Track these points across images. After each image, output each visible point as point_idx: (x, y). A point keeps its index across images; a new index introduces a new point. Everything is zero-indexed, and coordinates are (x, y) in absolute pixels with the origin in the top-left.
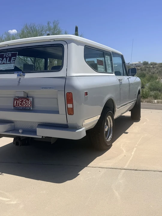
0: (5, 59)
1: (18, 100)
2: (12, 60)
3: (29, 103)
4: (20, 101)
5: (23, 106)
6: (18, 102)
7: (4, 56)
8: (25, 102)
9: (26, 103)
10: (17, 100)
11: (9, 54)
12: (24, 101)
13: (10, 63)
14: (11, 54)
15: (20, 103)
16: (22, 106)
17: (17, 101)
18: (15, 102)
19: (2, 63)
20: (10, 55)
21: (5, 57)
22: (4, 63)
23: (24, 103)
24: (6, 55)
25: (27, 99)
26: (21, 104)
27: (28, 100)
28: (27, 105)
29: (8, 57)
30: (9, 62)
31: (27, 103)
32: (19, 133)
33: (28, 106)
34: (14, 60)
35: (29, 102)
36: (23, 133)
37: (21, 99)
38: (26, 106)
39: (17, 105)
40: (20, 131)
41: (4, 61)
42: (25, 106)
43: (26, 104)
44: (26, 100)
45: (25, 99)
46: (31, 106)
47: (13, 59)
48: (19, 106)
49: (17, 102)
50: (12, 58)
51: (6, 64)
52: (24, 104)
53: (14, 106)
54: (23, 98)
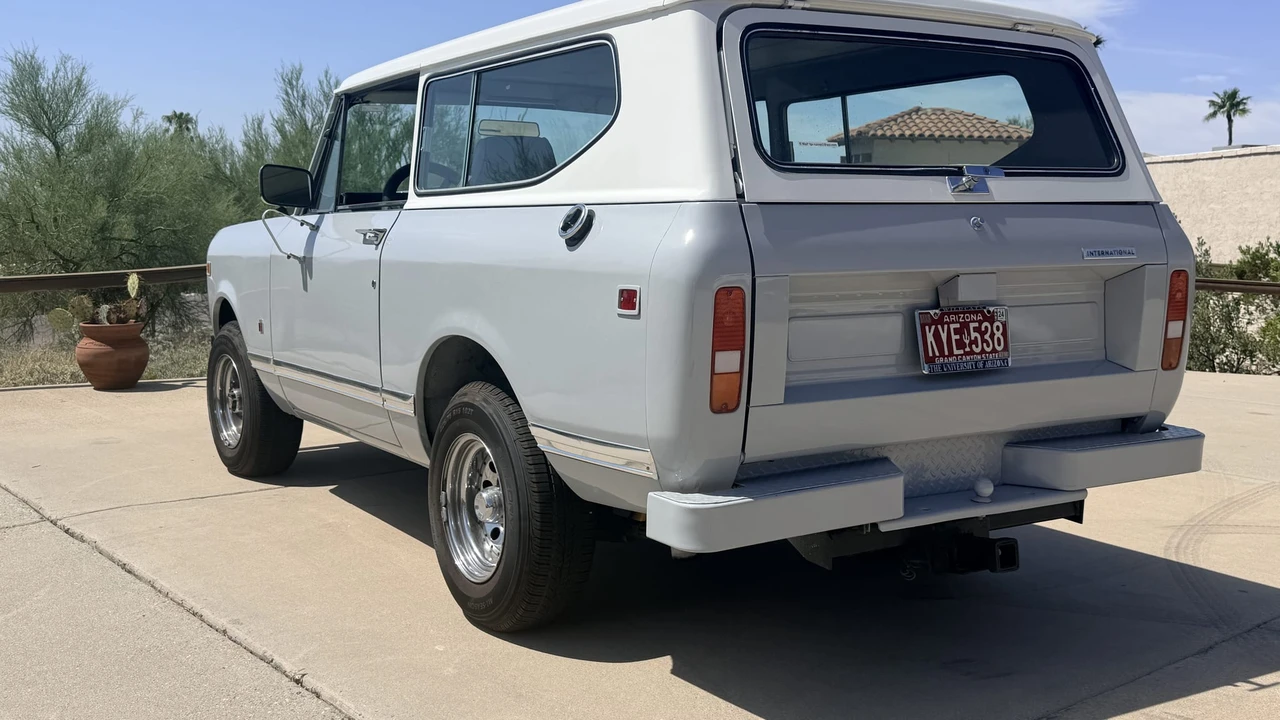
1: (940, 321)
3: (998, 334)
4: (952, 326)
5: (972, 353)
6: (944, 337)
8: (975, 329)
9: (982, 334)
10: (935, 322)
12: (972, 325)
15: (955, 337)
16: (966, 354)
17: (936, 330)
18: (930, 338)
23: (974, 335)
25: (983, 314)
26: (960, 344)
27: (992, 320)
28: (988, 346)
31: (987, 337)
32: (974, 498)
33: (994, 350)
35: (998, 329)
36: (994, 499)
37: (953, 318)
38: (983, 350)
39: (942, 353)
40: (987, 489)
42: (981, 353)
43: (984, 341)
44: (980, 322)
45: (976, 313)
46: (1006, 348)
48: (951, 353)
49: (937, 336)
52: (975, 342)
53: (930, 360)
54: (964, 313)
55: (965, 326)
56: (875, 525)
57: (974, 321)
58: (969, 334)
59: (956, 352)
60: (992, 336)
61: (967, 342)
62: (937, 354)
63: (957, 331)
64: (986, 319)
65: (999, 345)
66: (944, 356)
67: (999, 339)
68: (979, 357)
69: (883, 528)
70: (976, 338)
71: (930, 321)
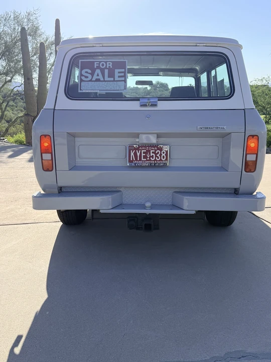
0: (98, 71)
1: (138, 149)
2: (117, 75)
3: (163, 155)
4: (142, 151)
5: (150, 160)
6: (138, 154)
7: (96, 65)
8: (153, 153)
9: (156, 154)
10: (135, 149)
11: (106, 62)
12: (151, 151)
13: (114, 81)
14: (111, 63)
15: (143, 155)
16: (147, 160)
17: (135, 152)
18: (132, 154)
19: (94, 79)
20: (111, 65)
21: (98, 67)
22: (98, 80)
24: (99, 64)
25: (157, 147)
26: (145, 157)
27: (161, 150)
28: (158, 158)
29: (106, 68)
30: (112, 79)
31: (158, 155)
32: (144, 207)
33: (161, 160)
34: (123, 74)
35: (164, 153)
36: (152, 207)
37: (144, 148)
38: (155, 159)
39: (136, 159)
40: (148, 205)
41: (98, 75)
42: (154, 161)
43: (156, 156)
44: (156, 150)
45: (154, 147)
46: (167, 159)
47: (119, 72)
48: (140, 160)
49: (135, 154)
50: (117, 71)
51: (104, 81)
52: (152, 157)
53: (130, 161)
54: (149, 147)
55: (149, 151)
56: (99, 210)
57: (153, 150)
58: (150, 154)
59: (143, 159)
60: (161, 155)
61: (148, 156)
62: (134, 159)
63: (144, 153)
64: (158, 149)
65: (163, 158)
66: (137, 160)
67: (163, 157)
68: (153, 162)
69: (101, 211)
70: (153, 155)
71: (133, 149)
